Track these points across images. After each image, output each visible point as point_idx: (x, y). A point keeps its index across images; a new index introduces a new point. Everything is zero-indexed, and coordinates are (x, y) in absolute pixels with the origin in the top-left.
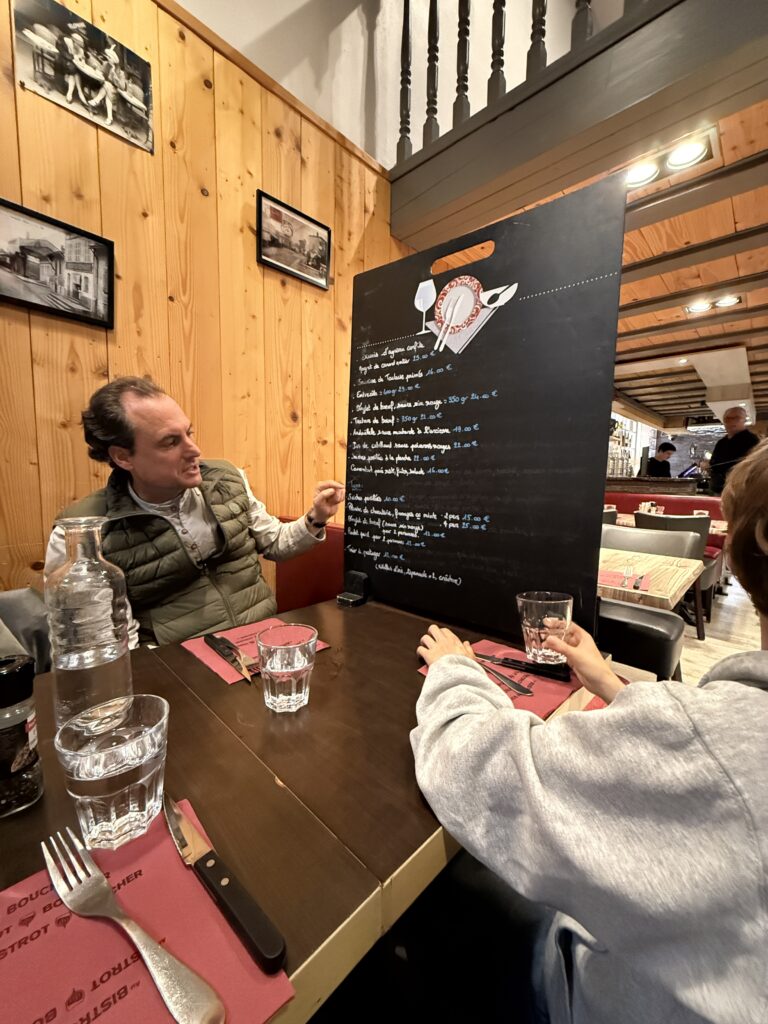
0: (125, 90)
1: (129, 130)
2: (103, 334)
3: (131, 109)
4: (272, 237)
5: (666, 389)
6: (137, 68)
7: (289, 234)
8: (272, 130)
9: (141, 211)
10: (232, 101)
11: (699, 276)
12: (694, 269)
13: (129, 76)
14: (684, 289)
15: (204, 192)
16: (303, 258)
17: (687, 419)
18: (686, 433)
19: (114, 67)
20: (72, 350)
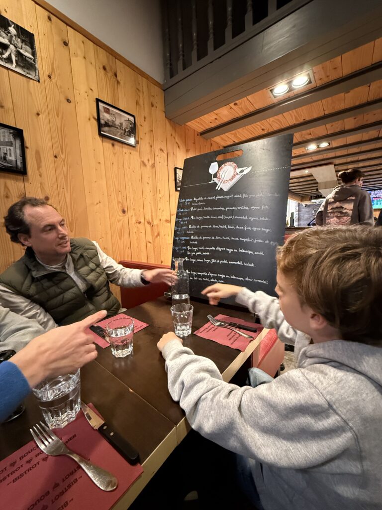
0: (22, 49)
1: (26, 70)
2: (22, 177)
3: (26, 59)
4: (105, 122)
5: (301, 184)
6: (27, 37)
7: (114, 120)
8: (101, 67)
9: (35, 112)
10: (79, 52)
11: (310, 134)
12: (308, 131)
13: (23, 41)
14: (304, 139)
15: (68, 101)
16: (122, 131)
17: (311, 197)
18: (311, 203)
19: (14, 37)
20: (6, 187)
